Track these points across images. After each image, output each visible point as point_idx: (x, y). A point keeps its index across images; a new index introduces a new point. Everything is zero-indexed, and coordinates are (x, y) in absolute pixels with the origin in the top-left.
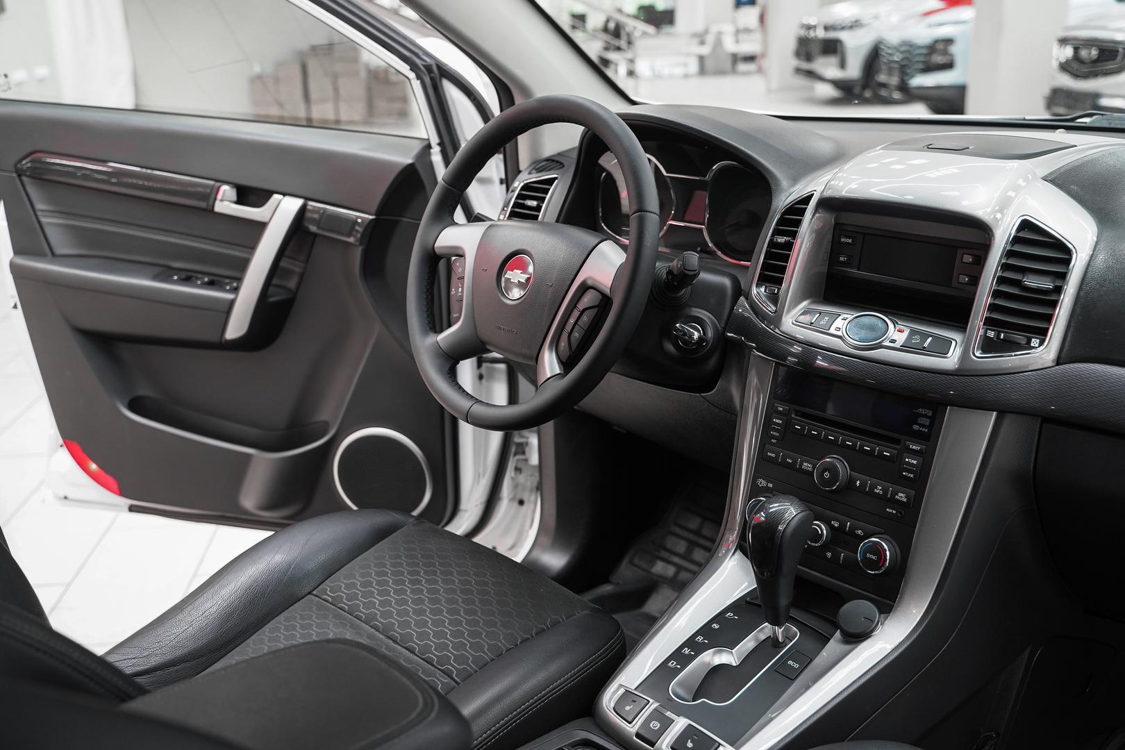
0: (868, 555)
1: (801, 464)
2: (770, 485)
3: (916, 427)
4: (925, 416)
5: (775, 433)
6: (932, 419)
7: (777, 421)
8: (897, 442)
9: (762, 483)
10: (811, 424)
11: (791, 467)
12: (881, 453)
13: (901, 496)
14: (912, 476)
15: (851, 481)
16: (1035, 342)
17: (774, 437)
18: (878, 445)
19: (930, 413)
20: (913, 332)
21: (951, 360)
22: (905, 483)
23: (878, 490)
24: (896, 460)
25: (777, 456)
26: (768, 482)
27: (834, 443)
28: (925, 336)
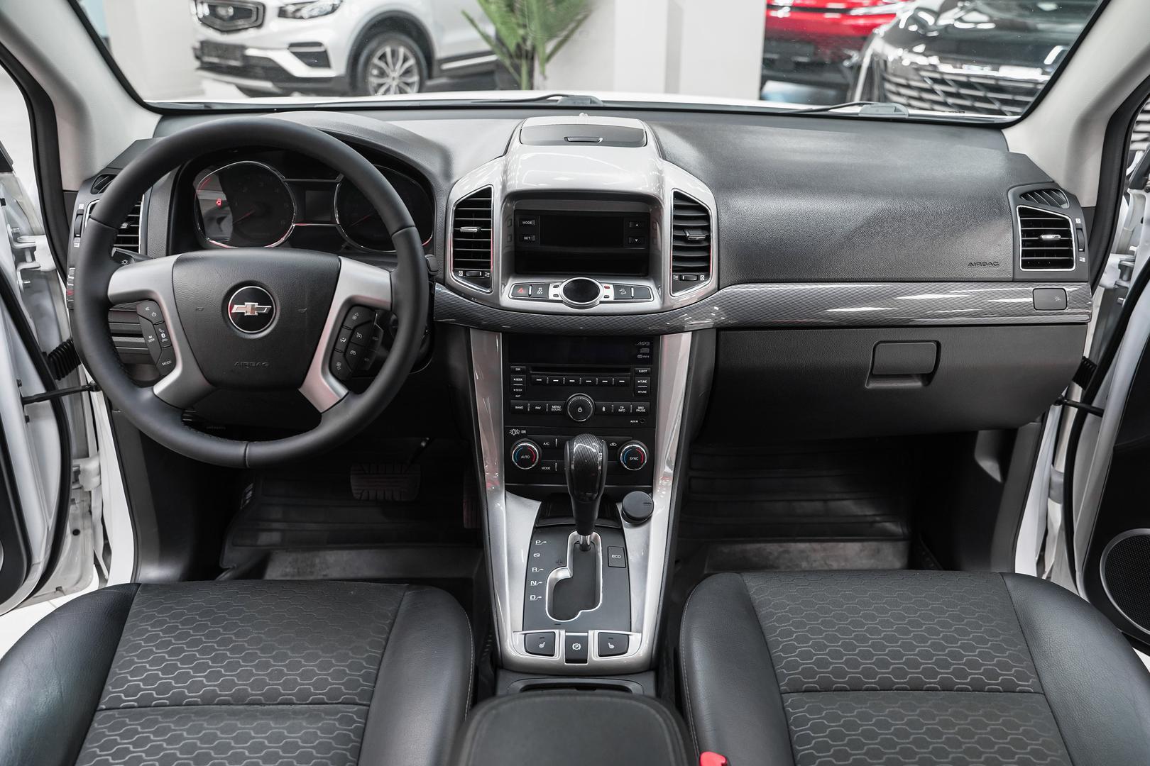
0: (631, 458)
1: (550, 407)
2: (524, 432)
3: (640, 356)
4: (645, 346)
5: (517, 390)
6: (651, 348)
7: (518, 380)
8: (627, 370)
9: (515, 432)
10: (566, 375)
11: (542, 411)
12: (617, 382)
13: (641, 409)
14: (645, 392)
15: (597, 409)
16: (702, 277)
17: (518, 393)
18: (613, 376)
19: (648, 344)
20: (617, 288)
21: (654, 304)
22: (641, 398)
23: (622, 409)
24: (631, 384)
25: (526, 407)
26: (520, 429)
27: (576, 384)
28: (628, 288)
